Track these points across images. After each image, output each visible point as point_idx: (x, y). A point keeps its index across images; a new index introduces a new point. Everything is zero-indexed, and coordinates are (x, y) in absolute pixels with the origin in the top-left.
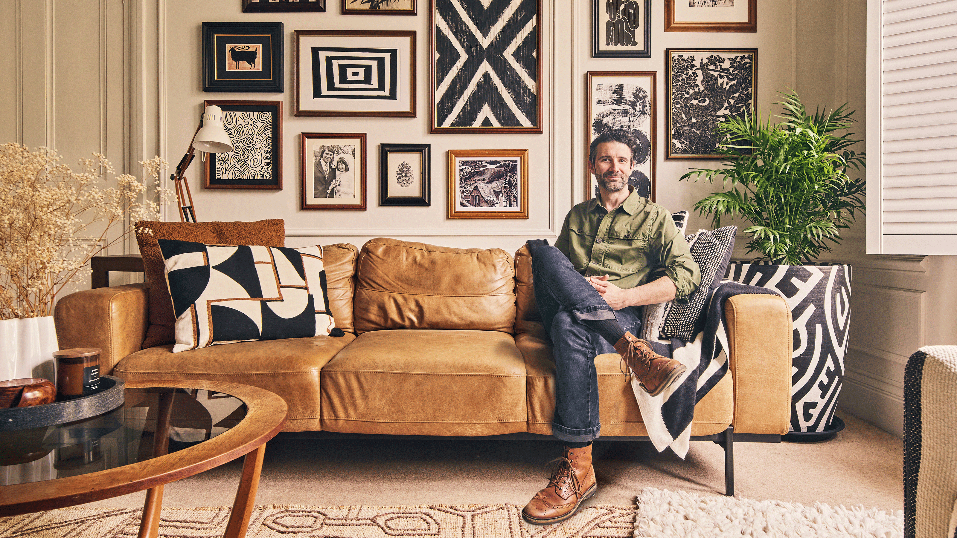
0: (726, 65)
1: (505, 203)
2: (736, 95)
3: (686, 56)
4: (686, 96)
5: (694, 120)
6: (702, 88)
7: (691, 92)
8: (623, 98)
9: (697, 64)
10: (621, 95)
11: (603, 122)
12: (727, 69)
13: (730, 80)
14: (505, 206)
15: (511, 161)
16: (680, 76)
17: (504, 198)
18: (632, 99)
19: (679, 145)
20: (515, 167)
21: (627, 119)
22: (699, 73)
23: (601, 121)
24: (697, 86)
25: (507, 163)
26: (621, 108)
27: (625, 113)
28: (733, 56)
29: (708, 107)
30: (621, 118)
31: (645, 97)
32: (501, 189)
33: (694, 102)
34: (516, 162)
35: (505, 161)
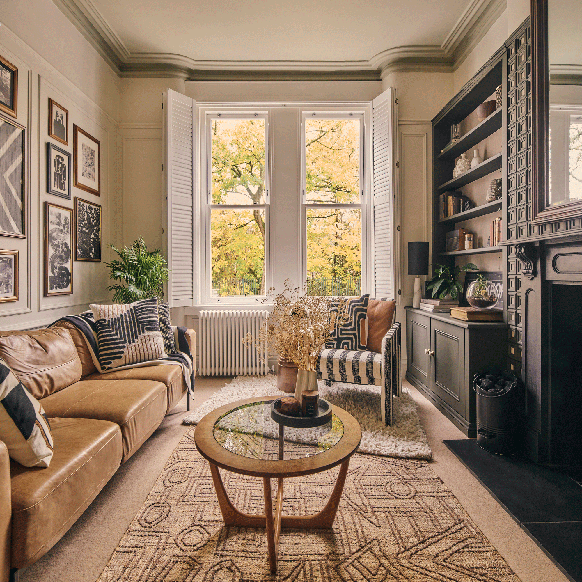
0: (93, 211)
1: (5, 291)
2: (96, 228)
3: (82, 203)
4: (82, 225)
5: (84, 240)
6: (87, 223)
7: (83, 223)
8: (60, 222)
9: (85, 208)
10: (60, 220)
11: (53, 236)
12: (93, 214)
13: (94, 220)
14: (5, 293)
15: (9, 258)
16: (80, 214)
17: (5, 286)
18: (64, 224)
19: (79, 253)
20: (11, 262)
21: (62, 235)
22: (86, 213)
23: (52, 235)
24: (85, 221)
25: (6, 259)
26: (60, 228)
27: (61, 231)
28: (95, 207)
29: (88, 233)
30: (60, 234)
31: (69, 223)
32: (2, 280)
33: (84, 229)
34: (11, 259)
35: (6, 258)
